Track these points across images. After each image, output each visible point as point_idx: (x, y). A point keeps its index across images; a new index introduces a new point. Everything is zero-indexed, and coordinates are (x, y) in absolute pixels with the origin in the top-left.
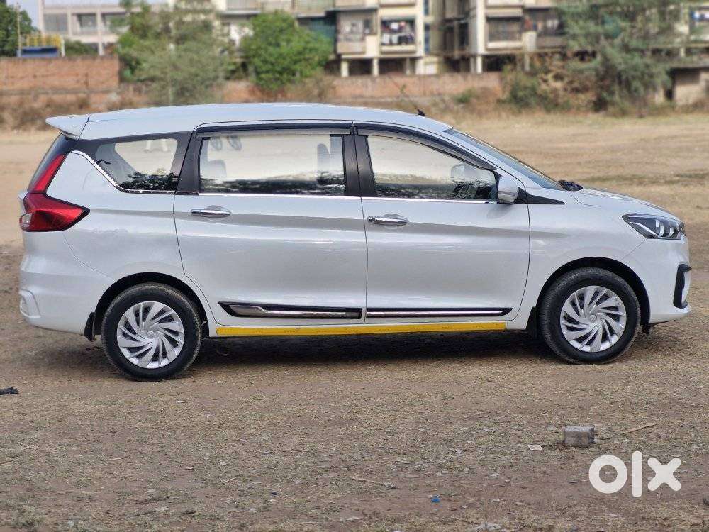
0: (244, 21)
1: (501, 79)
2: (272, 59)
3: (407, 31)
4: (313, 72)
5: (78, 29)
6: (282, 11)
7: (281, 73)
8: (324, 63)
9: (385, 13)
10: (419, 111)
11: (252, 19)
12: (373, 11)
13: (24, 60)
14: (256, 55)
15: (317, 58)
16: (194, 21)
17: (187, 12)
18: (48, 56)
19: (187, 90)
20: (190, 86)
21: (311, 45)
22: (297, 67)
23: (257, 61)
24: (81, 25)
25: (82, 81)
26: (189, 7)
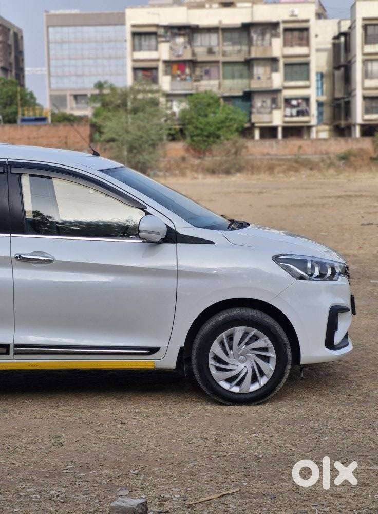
0: (183, 99)
1: (374, 142)
2: (201, 126)
3: (303, 107)
4: (232, 137)
5: (75, 106)
6: (211, 91)
7: (208, 137)
8: (240, 129)
9: (287, 93)
10: (94, 151)
11: (189, 97)
12: (278, 91)
13: (22, 126)
14: (190, 123)
15: (235, 126)
16: (143, 99)
17: (139, 92)
18: (39, 123)
19: (135, 148)
20: (137, 145)
21: (231, 116)
22: (221, 132)
23: (190, 127)
24: (77, 103)
25: (63, 142)
26: (141, 88)
